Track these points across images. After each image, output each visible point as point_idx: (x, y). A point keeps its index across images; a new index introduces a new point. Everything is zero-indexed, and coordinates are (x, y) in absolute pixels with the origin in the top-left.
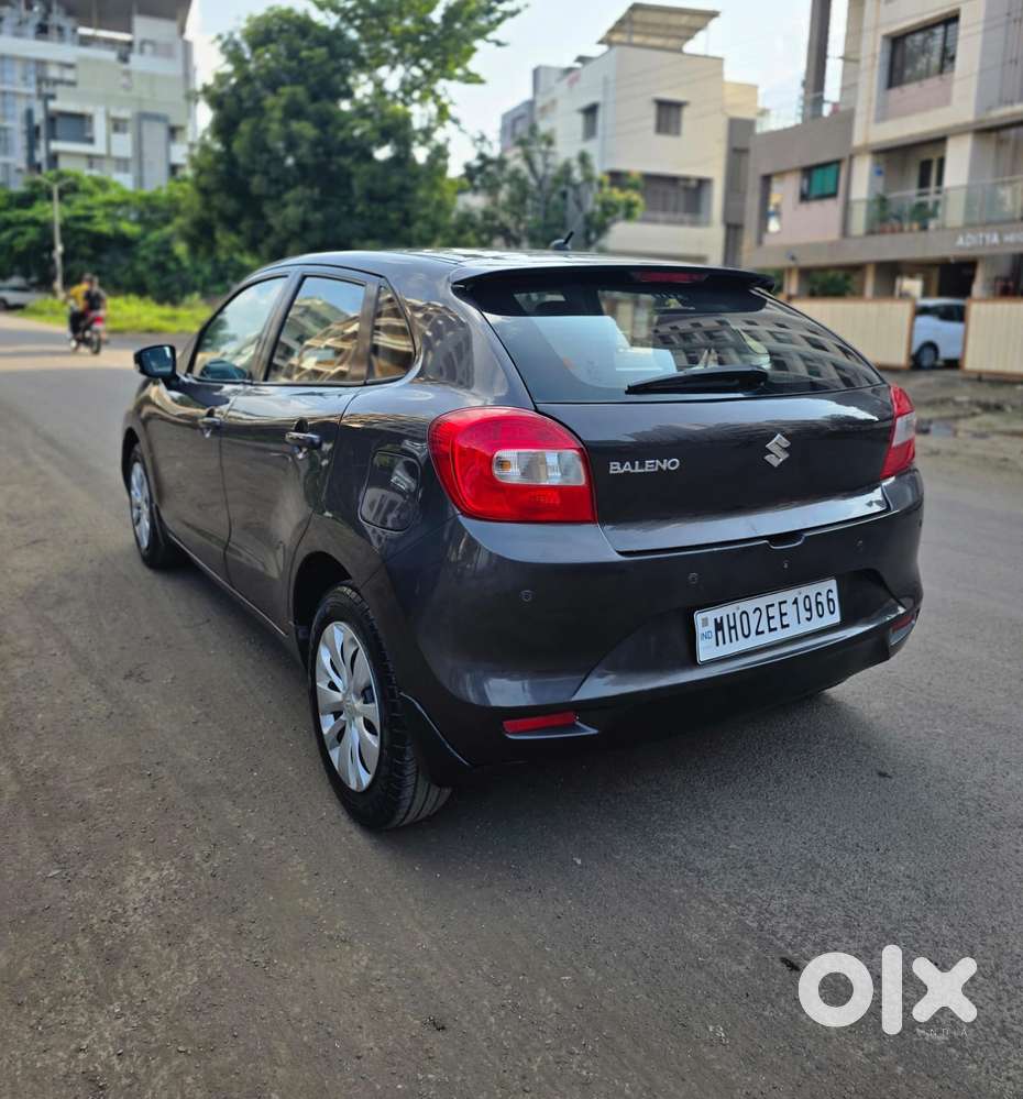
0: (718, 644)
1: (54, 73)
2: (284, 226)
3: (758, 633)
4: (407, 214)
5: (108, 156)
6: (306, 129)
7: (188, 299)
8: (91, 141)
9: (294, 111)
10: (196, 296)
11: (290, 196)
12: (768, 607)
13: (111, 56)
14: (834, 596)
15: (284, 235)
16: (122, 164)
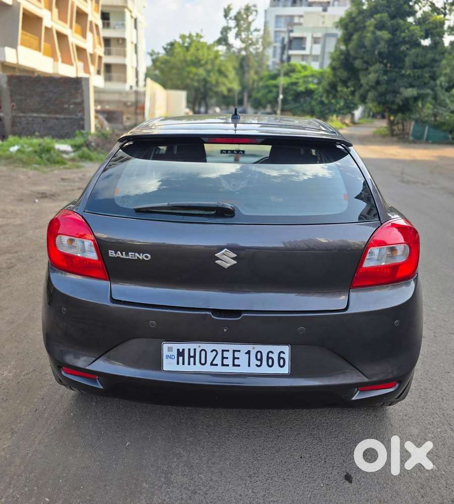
0: (178, 364)
1: (296, 20)
2: (367, 84)
3: (212, 364)
4: (434, 73)
5: (311, 55)
6: (385, 35)
7: (330, 118)
8: (304, 49)
9: (380, 26)
10: (335, 116)
11: (372, 69)
12: (223, 351)
13: (320, 9)
14: (287, 356)
15: (367, 88)
16: (315, 58)
